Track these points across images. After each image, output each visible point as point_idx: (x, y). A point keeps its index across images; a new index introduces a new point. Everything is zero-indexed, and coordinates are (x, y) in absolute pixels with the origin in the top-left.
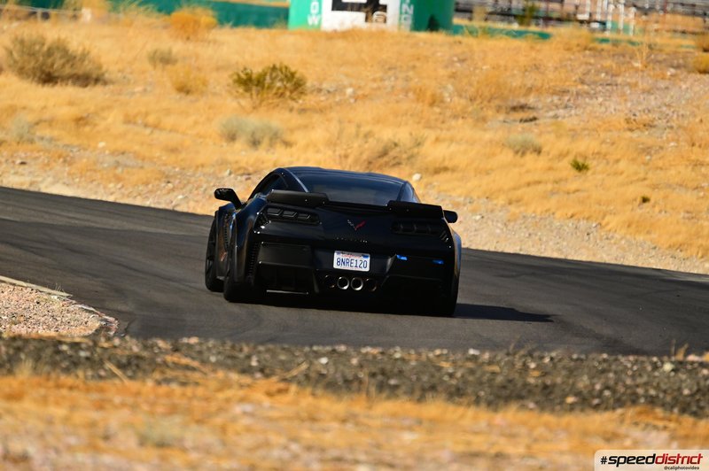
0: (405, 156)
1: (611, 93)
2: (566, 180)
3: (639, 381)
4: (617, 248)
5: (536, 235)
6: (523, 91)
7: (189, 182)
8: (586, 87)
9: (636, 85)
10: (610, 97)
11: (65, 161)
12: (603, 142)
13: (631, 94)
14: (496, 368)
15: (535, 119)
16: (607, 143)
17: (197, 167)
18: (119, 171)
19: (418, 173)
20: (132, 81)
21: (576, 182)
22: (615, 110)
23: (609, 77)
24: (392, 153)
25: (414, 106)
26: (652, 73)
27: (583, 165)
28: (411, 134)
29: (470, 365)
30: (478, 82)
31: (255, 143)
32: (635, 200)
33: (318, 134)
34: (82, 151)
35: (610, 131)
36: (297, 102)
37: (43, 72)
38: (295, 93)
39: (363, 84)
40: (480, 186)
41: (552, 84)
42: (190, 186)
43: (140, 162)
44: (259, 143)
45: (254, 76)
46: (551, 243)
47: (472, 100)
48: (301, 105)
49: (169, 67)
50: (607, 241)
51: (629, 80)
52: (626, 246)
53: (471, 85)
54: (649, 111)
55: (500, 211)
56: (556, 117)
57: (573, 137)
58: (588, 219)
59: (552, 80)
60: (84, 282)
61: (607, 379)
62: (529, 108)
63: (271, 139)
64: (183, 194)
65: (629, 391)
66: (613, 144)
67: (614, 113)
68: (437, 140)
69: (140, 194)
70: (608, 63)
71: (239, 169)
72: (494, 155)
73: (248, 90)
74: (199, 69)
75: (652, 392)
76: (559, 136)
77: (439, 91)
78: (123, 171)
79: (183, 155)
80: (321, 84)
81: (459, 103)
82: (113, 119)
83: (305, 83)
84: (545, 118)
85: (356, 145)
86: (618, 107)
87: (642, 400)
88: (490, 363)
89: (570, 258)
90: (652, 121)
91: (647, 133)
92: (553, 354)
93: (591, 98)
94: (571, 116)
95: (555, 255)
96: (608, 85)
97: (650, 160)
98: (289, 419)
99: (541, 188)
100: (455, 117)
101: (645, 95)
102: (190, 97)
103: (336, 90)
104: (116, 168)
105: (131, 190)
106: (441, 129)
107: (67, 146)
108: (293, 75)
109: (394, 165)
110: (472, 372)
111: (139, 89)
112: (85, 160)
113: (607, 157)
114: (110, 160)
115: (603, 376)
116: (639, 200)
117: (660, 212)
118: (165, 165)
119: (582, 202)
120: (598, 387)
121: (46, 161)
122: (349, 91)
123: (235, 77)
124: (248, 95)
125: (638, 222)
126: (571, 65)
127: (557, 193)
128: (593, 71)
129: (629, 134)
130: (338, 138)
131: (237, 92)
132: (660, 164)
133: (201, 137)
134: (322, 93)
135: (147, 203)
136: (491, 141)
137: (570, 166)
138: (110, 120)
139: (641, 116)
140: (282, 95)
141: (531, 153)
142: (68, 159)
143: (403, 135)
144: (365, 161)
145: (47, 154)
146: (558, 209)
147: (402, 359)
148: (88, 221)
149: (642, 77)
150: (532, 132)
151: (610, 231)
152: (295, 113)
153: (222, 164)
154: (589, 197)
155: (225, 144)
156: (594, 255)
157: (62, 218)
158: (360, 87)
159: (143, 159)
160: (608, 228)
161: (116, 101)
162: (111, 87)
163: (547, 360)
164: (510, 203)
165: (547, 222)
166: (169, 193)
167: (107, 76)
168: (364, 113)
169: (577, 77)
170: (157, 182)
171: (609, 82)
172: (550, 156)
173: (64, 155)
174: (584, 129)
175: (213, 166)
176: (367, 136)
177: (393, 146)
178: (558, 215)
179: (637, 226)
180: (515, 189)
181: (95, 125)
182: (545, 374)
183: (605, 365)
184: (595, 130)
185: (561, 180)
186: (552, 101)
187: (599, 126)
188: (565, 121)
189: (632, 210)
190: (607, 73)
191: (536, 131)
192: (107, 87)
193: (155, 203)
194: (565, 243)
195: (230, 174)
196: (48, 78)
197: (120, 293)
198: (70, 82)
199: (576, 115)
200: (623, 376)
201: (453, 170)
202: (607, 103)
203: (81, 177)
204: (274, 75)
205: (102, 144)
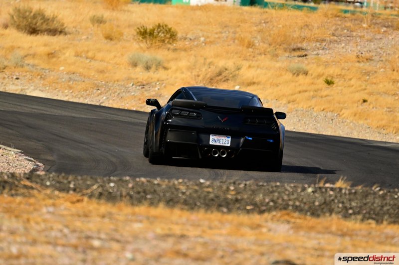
0: (231, 75)
1: (349, 41)
2: (321, 89)
3: (292, 197)
4: (348, 128)
5: (303, 120)
6: (300, 40)
7: (110, 89)
8: (335, 38)
9: (363, 36)
10: (348, 43)
11: (41, 78)
12: (343, 69)
13: (360, 42)
14: (210, 190)
15: (306, 55)
16: (345, 69)
17: (115, 81)
18: (71, 83)
19: (239, 85)
20: (81, 33)
21: (327, 91)
22: (351, 50)
23: (349, 32)
24: (224, 74)
25: (238, 47)
26: (373, 30)
27: (331, 81)
28: (234, 63)
29: (196, 188)
30: (274, 34)
31: (148, 68)
32: (359, 101)
33: (183, 63)
34: (51, 72)
35: (347, 62)
36: (173, 45)
37: (30, 27)
38: (171, 40)
39: (210, 35)
40: (273, 93)
41: (316, 36)
42: (111, 91)
43: (82, 78)
44: (150, 68)
45: (148, 31)
46: (311, 125)
47: (270, 45)
48: (175, 46)
49: (102, 25)
50: (343, 124)
51: (359, 34)
52: (353, 126)
53: (270, 36)
54: (370, 51)
55: (284, 107)
56: (318, 54)
57: (326, 65)
58: (332, 111)
59: (316, 34)
60: (32, 144)
61: (274, 196)
62: (302, 49)
63: (157, 66)
64: (106, 96)
65: (284, 203)
66: (348, 70)
67: (350, 52)
68: (250, 67)
69: (82, 96)
70: (348, 24)
71: (138, 82)
72: (281, 75)
73: (144, 38)
74: (118, 26)
75: (298, 203)
76: (318, 66)
77: (252, 40)
78: (73, 84)
79: (107, 75)
80: (186, 35)
81: (263, 46)
82: (69, 54)
83: (176, 35)
84: (312, 55)
85: (204, 70)
86: (353, 49)
87: (291, 208)
88: (208, 187)
89: (321, 133)
90: (371, 57)
91: (368, 64)
92: (248, 183)
93: (338, 44)
94: (326, 54)
95: (313, 132)
96: (348, 36)
97: (369, 78)
98: (72, 215)
99: (307, 94)
100: (260, 54)
101: (368, 42)
102: (113, 42)
103: (195, 39)
104: (69, 81)
105: (77, 94)
106: (252, 61)
107: (43, 69)
108: (170, 30)
109: (225, 81)
110: (196, 191)
111: (84, 37)
112: (52, 77)
113: (345, 77)
114: (66, 77)
115: (271, 195)
116: (361, 101)
117: (373, 108)
118: (97, 80)
119: (329, 102)
120: (267, 200)
121: (30, 78)
122: (202, 39)
123: (138, 30)
124: (144, 41)
125: (360, 113)
126: (327, 25)
127: (316, 96)
128: (340, 29)
129: (357, 64)
130: (194, 66)
131: (139, 39)
132: (374, 81)
133: (117, 65)
134: (187, 40)
135: (86, 101)
136: (280, 68)
137: (324, 82)
138: (67, 54)
139: (365, 54)
140: (163, 41)
141: (302, 74)
142: (43, 76)
143: (230, 64)
144: (208, 78)
145: (31, 74)
146: (316, 106)
147: (158, 185)
148: (42, 110)
149: (367, 32)
150: (304, 63)
151: (344, 118)
152: (170, 51)
153: (128, 79)
154: (333, 99)
155: (130, 68)
156: (335, 132)
157: (27, 108)
158: (208, 37)
159: (84, 77)
160: (343, 116)
161: (71, 44)
162: (69, 36)
163: (242, 186)
164: (289, 103)
165: (309, 113)
166: (98, 96)
167: (66, 29)
168: (209, 52)
169: (331, 32)
170: (92, 90)
171: (349, 35)
172: (313, 76)
173: (41, 74)
174: (333, 61)
175: (124, 81)
176: (210, 64)
177: (225, 70)
178: (315, 109)
179: (360, 116)
180: (292, 95)
181: (59, 57)
182: (238, 193)
183: (275, 189)
184: (339, 62)
185: (318, 90)
186: (316, 45)
187: (341, 60)
188: (322, 57)
189: (357, 106)
190: (348, 30)
191: (306, 62)
192: (67, 36)
193: (90, 101)
194: (319, 125)
195: (133, 85)
196: (34, 31)
197: (51, 150)
198: (46, 33)
199: (329, 53)
200: (283, 194)
201: (258, 83)
202: (347, 47)
203: (49, 87)
204: (159, 30)
205: (62, 68)
